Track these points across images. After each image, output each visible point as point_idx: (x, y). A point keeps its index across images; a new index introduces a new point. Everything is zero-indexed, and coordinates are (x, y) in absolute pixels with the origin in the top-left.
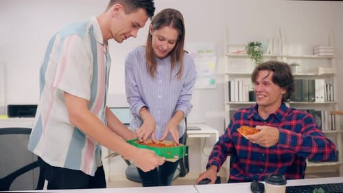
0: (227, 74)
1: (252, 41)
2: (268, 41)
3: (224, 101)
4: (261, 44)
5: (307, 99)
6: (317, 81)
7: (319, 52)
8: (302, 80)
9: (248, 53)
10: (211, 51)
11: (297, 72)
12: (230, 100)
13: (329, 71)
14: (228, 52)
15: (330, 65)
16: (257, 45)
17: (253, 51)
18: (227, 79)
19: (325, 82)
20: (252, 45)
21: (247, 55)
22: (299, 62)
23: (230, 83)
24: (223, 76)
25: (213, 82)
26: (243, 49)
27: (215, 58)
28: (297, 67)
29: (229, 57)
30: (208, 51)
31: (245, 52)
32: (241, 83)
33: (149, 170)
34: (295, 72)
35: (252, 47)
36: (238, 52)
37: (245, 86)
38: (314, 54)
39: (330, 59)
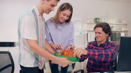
0: (86, 30)
1: (96, 18)
2: (102, 17)
3: (85, 41)
4: (99, 19)
5: (118, 40)
6: (121, 33)
7: (122, 22)
8: (115, 33)
9: (95, 22)
10: (80, 21)
11: (114, 30)
12: (87, 41)
13: (126, 29)
14: (87, 22)
15: (126, 27)
16: (98, 19)
17: (96, 21)
18: (86, 32)
19: (125, 34)
20: (96, 19)
21: (94, 23)
22: (114, 26)
23: (87, 34)
24: (84, 31)
25: (81, 34)
26: (93, 20)
27: (81, 24)
28: (114, 28)
29: (87, 23)
30: (79, 21)
31: (94, 22)
32: (92, 34)
33: (65, 67)
34: (113, 30)
35: (96, 20)
36: (91, 22)
37: (94, 35)
38: (120, 23)
39: (126, 25)
